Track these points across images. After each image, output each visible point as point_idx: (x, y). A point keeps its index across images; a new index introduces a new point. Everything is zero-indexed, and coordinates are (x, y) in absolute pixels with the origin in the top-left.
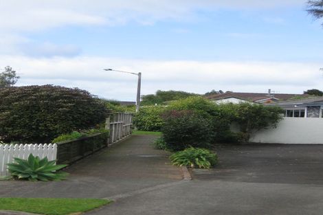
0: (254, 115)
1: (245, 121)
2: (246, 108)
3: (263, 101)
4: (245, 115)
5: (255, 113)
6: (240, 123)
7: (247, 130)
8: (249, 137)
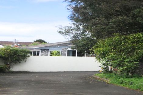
0: (13, 54)
1: (7, 58)
2: (8, 50)
3: (13, 46)
4: (8, 54)
5: (14, 53)
6: (4, 59)
7: (8, 64)
8: (9, 68)
